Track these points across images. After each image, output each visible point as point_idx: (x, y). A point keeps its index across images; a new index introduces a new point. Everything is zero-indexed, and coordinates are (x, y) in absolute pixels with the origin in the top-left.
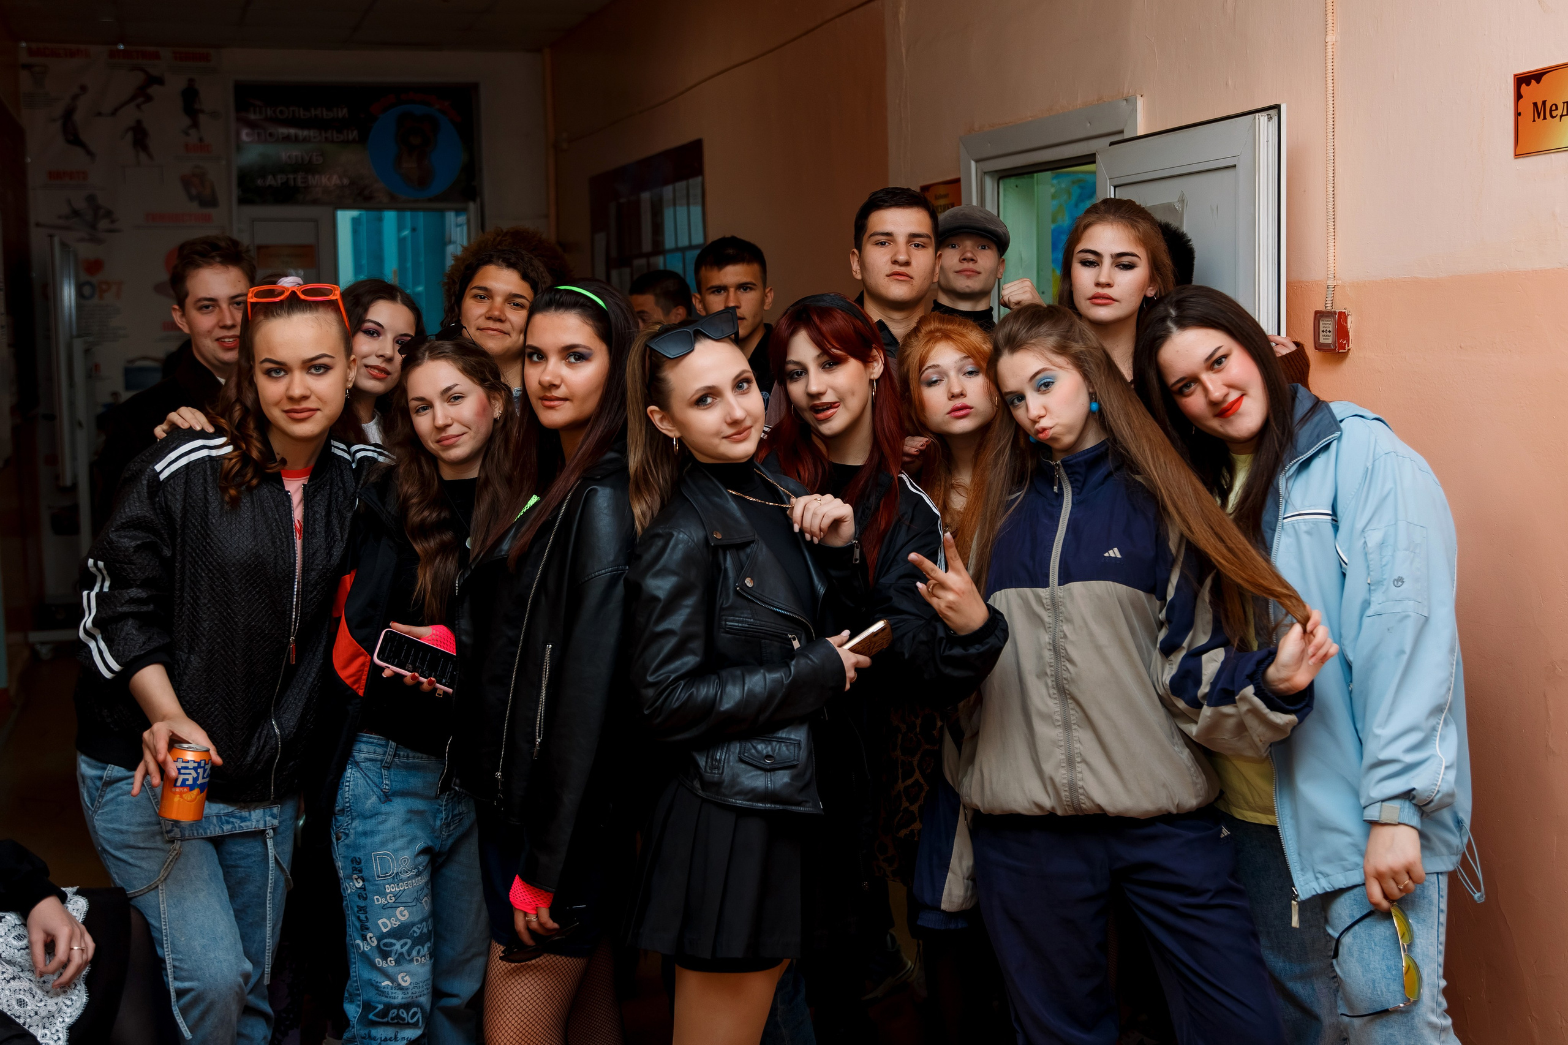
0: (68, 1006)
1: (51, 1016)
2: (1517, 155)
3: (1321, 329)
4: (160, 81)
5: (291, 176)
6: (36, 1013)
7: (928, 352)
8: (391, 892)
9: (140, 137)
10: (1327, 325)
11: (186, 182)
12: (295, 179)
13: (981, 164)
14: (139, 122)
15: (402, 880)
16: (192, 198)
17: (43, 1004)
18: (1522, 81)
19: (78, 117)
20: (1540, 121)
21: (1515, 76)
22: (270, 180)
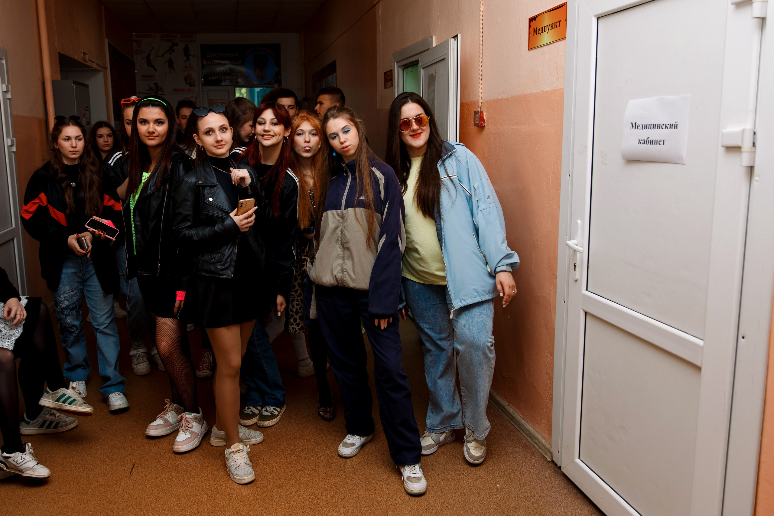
0: (17, 333)
1: (11, 336)
2: (529, 49)
3: (476, 118)
4: (177, 45)
5: (220, 76)
6: (5, 335)
7: (301, 123)
8: (63, 297)
9: (171, 64)
10: (477, 117)
11: (186, 79)
12: (221, 77)
13: (398, 63)
14: (170, 59)
15: (66, 293)
16: (187, 83)
17: (8, 332)
18: (532, 20)
19: (151, 57)
20: (535, 35)
21: (529, 18)
22: (213, 78)
